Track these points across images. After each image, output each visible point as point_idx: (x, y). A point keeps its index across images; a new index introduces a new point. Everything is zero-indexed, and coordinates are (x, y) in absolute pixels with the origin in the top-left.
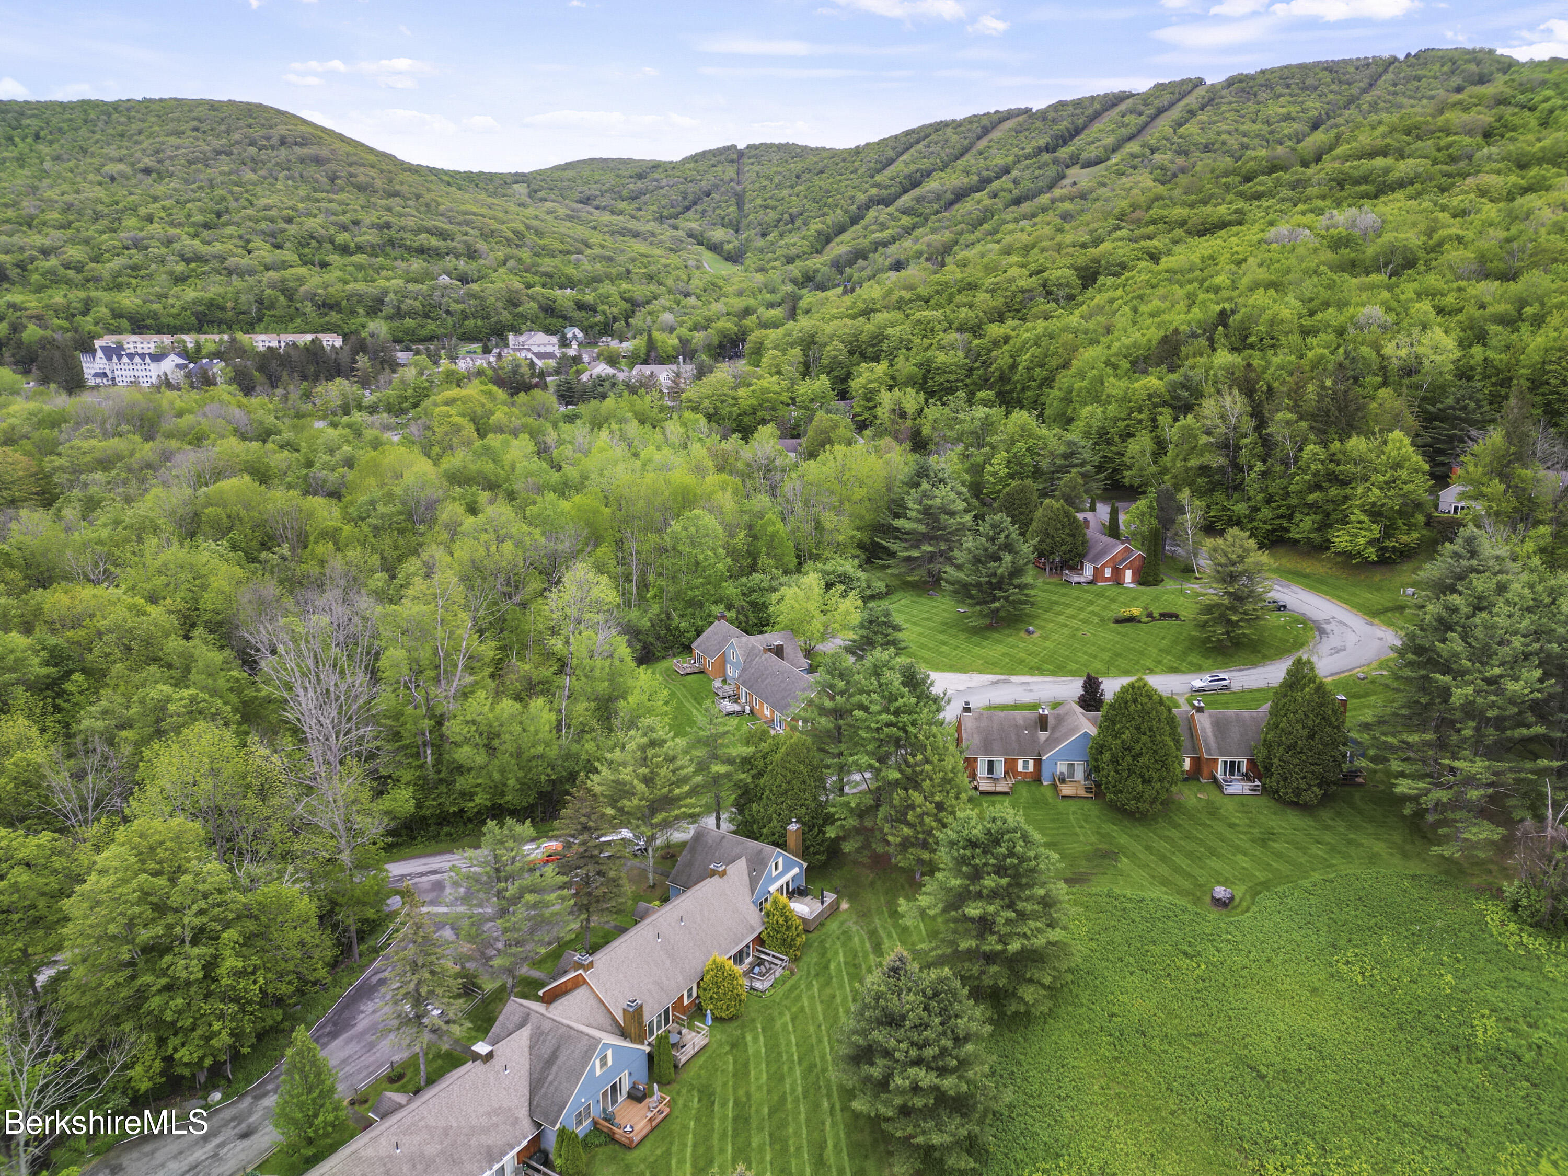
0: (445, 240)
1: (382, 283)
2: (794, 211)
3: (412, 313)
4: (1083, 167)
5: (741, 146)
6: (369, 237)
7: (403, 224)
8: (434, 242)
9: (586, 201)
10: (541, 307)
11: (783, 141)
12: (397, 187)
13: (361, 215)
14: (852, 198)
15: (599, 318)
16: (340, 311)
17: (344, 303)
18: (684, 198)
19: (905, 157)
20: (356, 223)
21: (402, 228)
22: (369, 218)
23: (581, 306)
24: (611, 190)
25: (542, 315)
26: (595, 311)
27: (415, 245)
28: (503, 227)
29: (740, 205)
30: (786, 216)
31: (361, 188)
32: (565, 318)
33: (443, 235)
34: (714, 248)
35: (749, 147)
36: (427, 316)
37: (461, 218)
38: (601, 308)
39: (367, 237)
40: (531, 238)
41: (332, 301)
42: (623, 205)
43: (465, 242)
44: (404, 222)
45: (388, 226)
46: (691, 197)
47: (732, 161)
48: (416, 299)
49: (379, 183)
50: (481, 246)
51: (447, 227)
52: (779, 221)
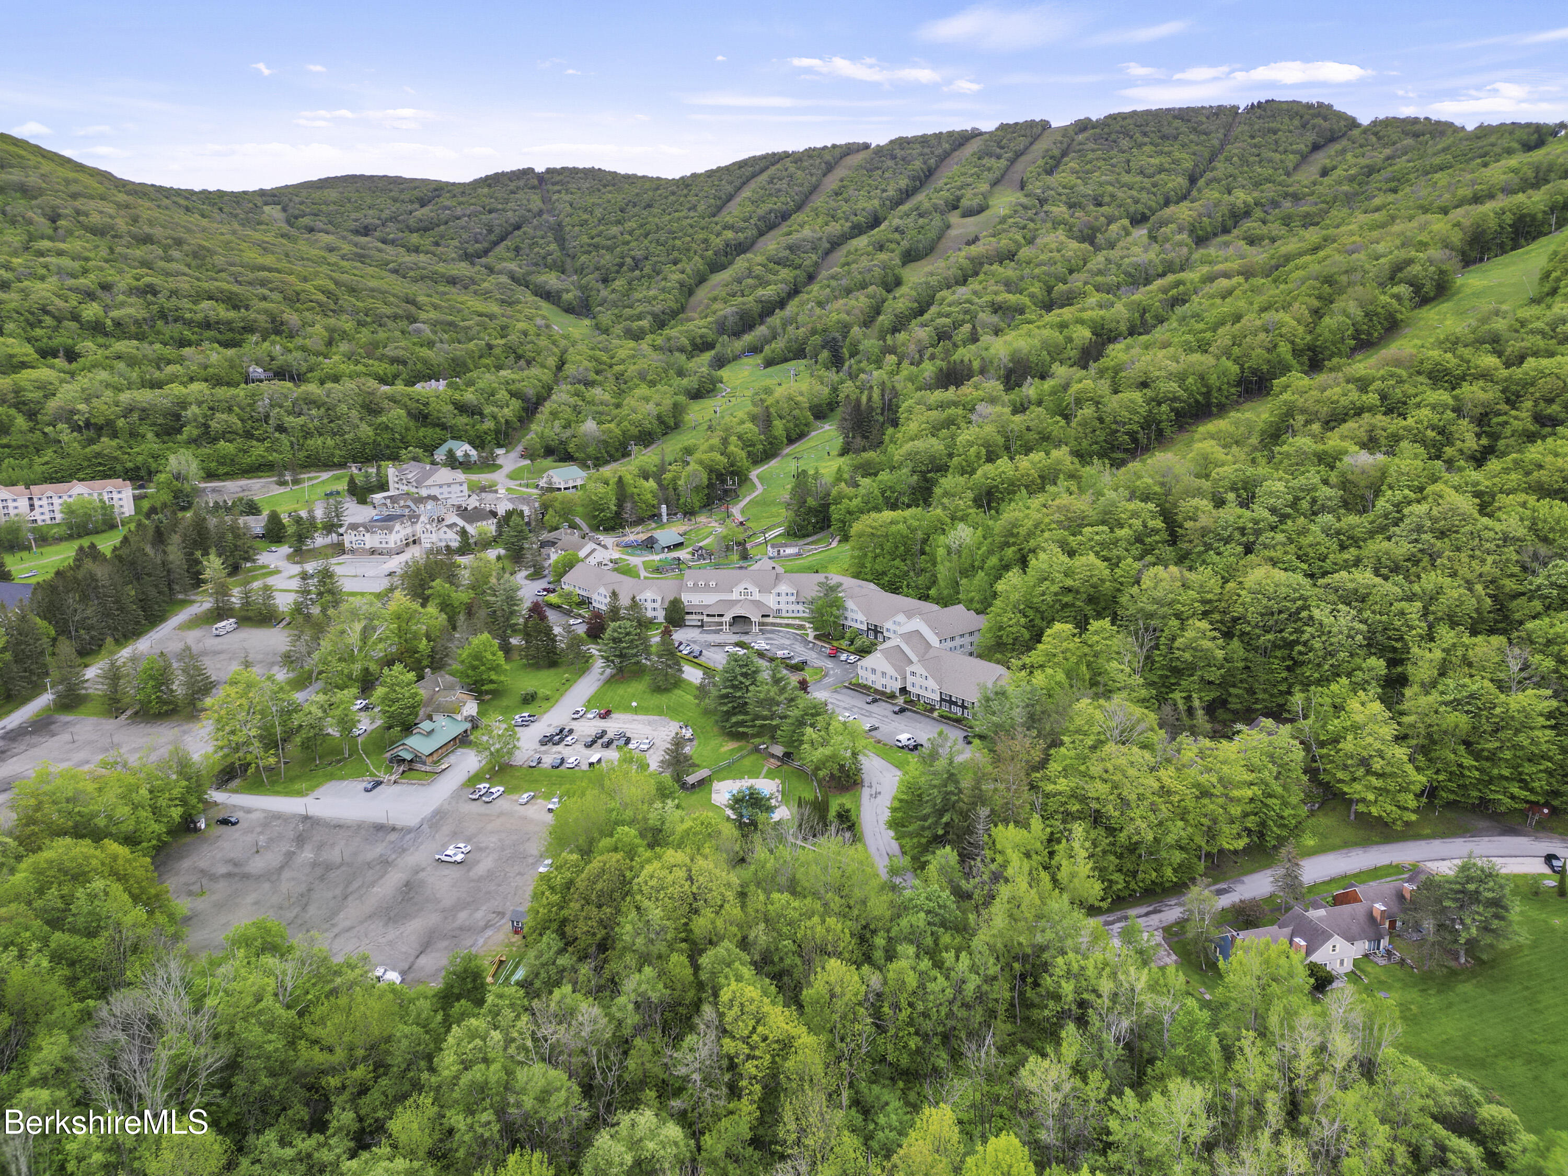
0: (236, 307)
1: (176, 389)
2: (638, 254)
3: (227, 434)
4: (964, 215)
5: (540, 168)
6: (132, 310)
7: (172, 286)
8: (223, 313)
9: (366, 231)
10: (409, 414)
11: (588, 165)
12: (147, 229)
13: (110, 275)
14: (705, 241)
15: (489, 425)
16: (114, 435)
17: (121, 423)
18: (490, 231)
19: (746, 193)
20: (106, 287)
21: (174, 293)
22: (124, 280)
23: (462, 408)
24: (393, 219)
25: (412, 424)
26: (481, 414)
27: (199, 317)
28: (308, 286)
29: (561, 240)
30: (629, 260)
31: (98, 232)
32: (444, 427)
33: (233, 302)
34: (548, 296)
35: (549, 171)
36: (248, 435)
37: (251, 276)
38: (488, 410)
39: (131, 311)
40: (347, 300)
41: (101, 421)
42: (415, 239)
43: (266, 312)
44: (172, 283)
45: (152, 290)
46: (497, 230)
47: (534, 187)
48: (230, 410)
49: (121, 224)
50: (292, 317)
51: (235, 288)
52: (621, 265)
